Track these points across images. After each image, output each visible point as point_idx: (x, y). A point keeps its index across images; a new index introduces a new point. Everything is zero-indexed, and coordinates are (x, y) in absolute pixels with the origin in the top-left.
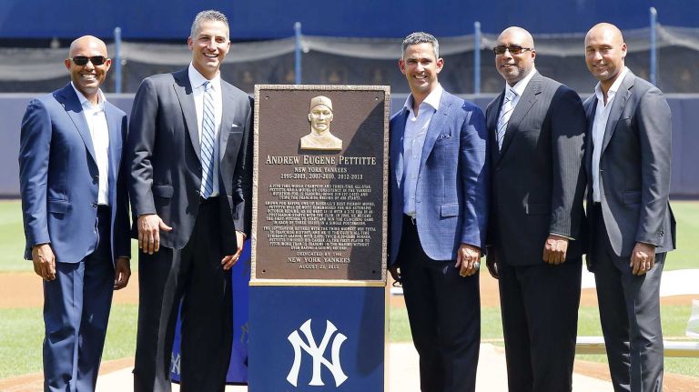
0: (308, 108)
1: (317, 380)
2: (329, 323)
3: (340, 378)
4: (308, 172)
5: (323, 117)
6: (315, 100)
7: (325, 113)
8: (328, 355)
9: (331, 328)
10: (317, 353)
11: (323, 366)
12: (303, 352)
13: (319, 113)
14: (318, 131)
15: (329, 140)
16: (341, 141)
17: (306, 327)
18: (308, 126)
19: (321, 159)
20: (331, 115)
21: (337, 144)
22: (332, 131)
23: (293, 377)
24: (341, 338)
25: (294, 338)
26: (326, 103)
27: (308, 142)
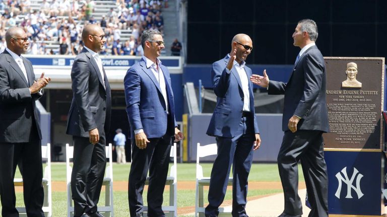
0: (346, 68)
1: (349, 196)
2: (355, 169)
3: (360, 195)
4: (345, 98)
5: (353, 72)
6: (349, 64)
7: (354, 70)
8: (354, 184)
9: (356, 171)
10: (349, 183)
11: (352, 189)
12: (343, 183)
13: (351, 70)
14: (351, 79)
15: (355, 83)
16: (361, 84)
17: (344, 171)
18: (345, 77)
19: (351, 92)
20: (357, 71)
21: (359, 85)
22: (357, 79)
23: (338, 194)
24: (360, 176)
25: (338, 176)
26: (354, 65)
27: (345, 84)
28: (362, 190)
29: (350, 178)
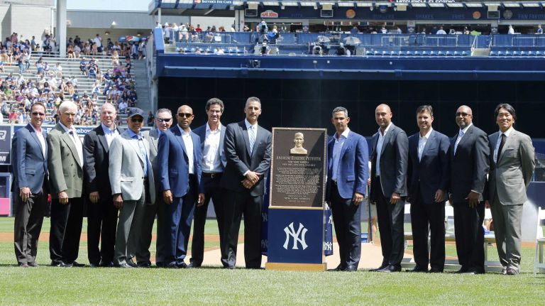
0: (294, 137)
1: (295, 247)
2: (300, 224)
3: (305, 246)
4: (294, 163)
5: (300, 141)
6: (297, 134)
7: (300, 139)
8: (300, 237)
9: (301, 226)
10: (295, 236)
11: (298, 242)
12: (290, 236)
13: (298, 139)
14: (298, 147)
15: (302, 150)
16: (307, 151)
17: (291, 226)
18: (293, 145)
19: (298, 158)
20: (303, 140)
21: (305, 152)
22: (303, 146)
23: (286, 246)
24: (305, 230)
25: (286, 230)
26: (301, 135)
27: (293, 151)
28: (307, 242)
29: (296, 232)
